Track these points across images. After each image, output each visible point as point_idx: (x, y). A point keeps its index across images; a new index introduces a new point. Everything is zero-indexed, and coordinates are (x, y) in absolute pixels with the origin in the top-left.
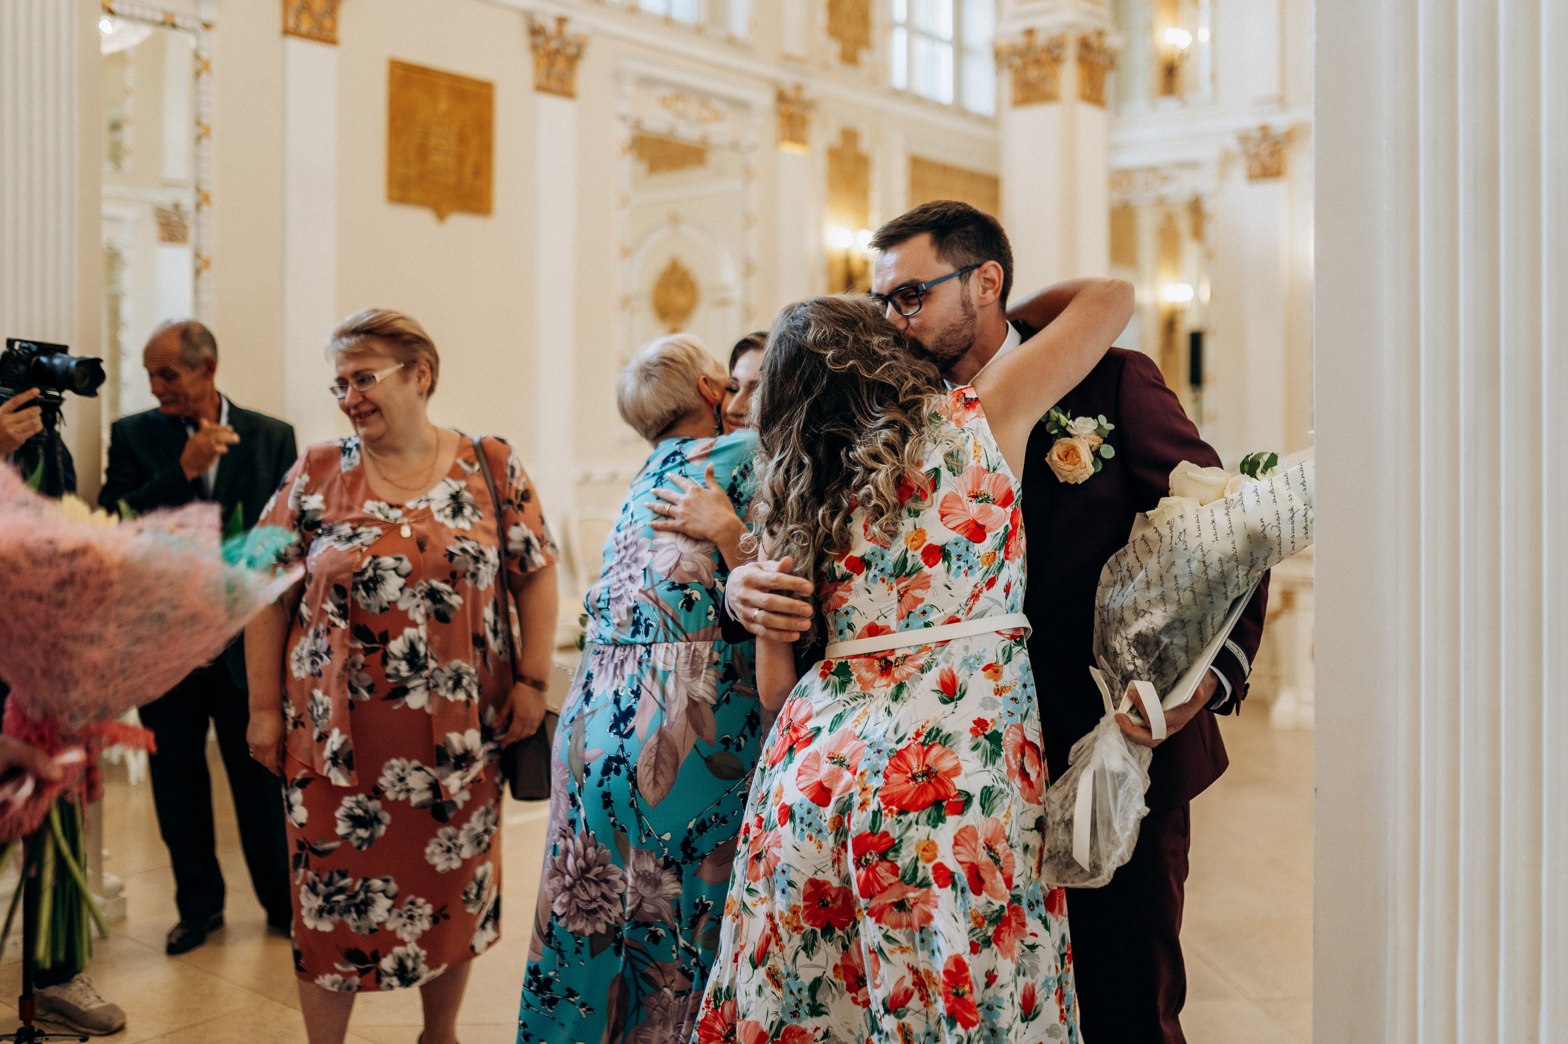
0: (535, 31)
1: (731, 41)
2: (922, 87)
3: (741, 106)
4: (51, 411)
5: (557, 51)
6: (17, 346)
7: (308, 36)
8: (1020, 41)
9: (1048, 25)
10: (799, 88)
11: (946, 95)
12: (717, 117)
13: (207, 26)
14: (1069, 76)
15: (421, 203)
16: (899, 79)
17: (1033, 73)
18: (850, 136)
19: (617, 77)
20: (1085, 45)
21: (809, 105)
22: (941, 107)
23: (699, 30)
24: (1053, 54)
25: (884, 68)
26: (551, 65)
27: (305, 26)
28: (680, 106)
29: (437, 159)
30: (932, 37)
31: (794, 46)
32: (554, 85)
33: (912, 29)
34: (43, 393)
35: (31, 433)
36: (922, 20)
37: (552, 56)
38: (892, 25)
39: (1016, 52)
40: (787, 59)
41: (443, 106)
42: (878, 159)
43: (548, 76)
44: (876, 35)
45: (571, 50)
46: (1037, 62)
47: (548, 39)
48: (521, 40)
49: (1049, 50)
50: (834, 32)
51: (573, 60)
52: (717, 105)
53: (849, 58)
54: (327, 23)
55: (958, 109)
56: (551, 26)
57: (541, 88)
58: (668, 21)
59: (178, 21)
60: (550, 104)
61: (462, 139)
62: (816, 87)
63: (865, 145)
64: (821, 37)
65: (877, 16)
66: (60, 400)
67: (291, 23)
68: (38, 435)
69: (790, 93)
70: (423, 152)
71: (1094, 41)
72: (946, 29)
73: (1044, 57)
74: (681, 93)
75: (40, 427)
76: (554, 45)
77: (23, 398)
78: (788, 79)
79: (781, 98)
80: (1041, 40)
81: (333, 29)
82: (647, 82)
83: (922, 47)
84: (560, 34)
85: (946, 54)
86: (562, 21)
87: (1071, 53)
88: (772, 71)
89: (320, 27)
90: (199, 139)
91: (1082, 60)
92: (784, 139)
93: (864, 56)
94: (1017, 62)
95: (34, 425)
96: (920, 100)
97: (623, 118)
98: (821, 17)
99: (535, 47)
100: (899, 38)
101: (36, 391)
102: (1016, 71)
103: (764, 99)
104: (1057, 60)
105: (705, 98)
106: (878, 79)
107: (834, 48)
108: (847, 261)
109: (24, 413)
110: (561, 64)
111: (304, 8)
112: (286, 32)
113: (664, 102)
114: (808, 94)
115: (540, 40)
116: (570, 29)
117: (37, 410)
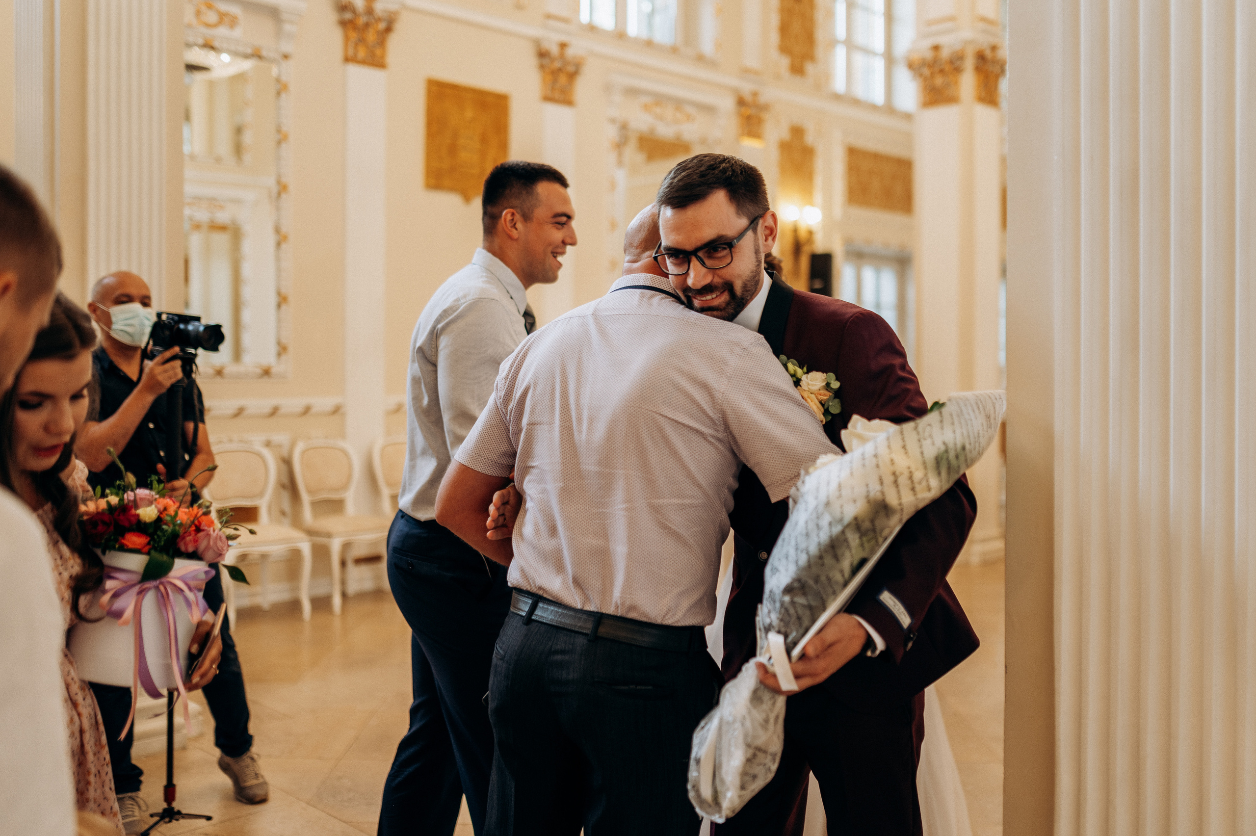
0: (542, 55)
1: (700, 59)
2: (859, 92)
3: (709, 109)
4: (188, 363)
5: (560, 70)
6: (164, 317)
7: (364, 62)
8: (929, 55)
9: (950, 42)
10: (755, 94)
11: (878, 96)
12: (689, 118)
13: (286, 57)
14: (968, 82)
15: (452, 189)
16: (839, 84)
17: (939, 81)
18: (797, 132)
19: (608, 88)
20: (981, 57)
21: (765, 108)
22: (874, 107)
23: (674, 50)
24: (954, 65)
25: (828, 75)
26: (555, 81)
27: (362, 53)
28: (658, 110)
29: (464, 156)
30: (867, 51)
31: (752, 61)
32: (557, 95)
33: (850, 45)
34: (183, 350)
35: (174, 380)
36: (859, 39)
37: (555, 73)
38: (833, 43)
39: (924, 63)
40: (746, 72)
41: (469, 114)
42: (820, 149)
43: (553, 89)
44: (820, 51)
45: (571, 69)
46: (942, 71)
47: (552, 60)
48: (530, 62)
49: (951, 62)
50: (784, 49)
51: (573, 76)
52: (690, 110)
53: (797, 69)
54: (378, 52)
55: (889, 109)
56: (555, 50)
57: (547, 99)
58: (649, 44)
59: (264, 53)
60: (554, 111)
61: (484, 140)
62: (770, 93)
63: (810, 139)
64: (774, 53)
65: (820, 35)
66: (195, 355)
67: (351, 52)
68: (179, 381)
69: (748, 98)
70: (453, 150)
71: (988, 54)
72: (879, 45)
73: (947, 68)
74: (660, 100)
75: (180, 375)
76: (557, 64)
77: (168, 354)
78: (747, 88)
79: (741, 102)
80: (945, 54)
81: (383, 57)
82: (632, 92)
83: (859, 59)
84: (562, 56)
85: (879, 65)
86: (563, 46)
87: (969, 64)
88: (733, 81)
89: (372, 54)
90: (279, 143)
91: (978, 69)
92: (743, 134)
93: (810, 68)
94: (926, 71)
95: (176, 374)
96: (856, 102)
97: (613, 121)
98: (774, 37)
99: (542, 67)
100: (840, 53)
101: (177, 349)
102: (925, 79)
103: (727, 104)
104: (958, 70)
105: (679, 103)
106: (821, 86)
107: (785, 62)
108: (795, 231)
109: (168, 366)
110: (563, 80)
111: (360, 41)
112: (347, 60)
113: (646, 108)
114: (763, 99)
115: (546, 61)
116: (570, 52)
117: (178, 363)
